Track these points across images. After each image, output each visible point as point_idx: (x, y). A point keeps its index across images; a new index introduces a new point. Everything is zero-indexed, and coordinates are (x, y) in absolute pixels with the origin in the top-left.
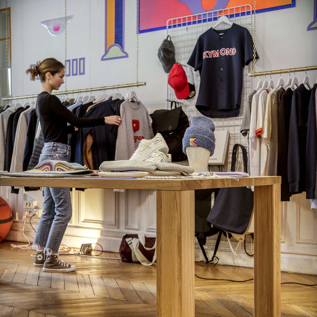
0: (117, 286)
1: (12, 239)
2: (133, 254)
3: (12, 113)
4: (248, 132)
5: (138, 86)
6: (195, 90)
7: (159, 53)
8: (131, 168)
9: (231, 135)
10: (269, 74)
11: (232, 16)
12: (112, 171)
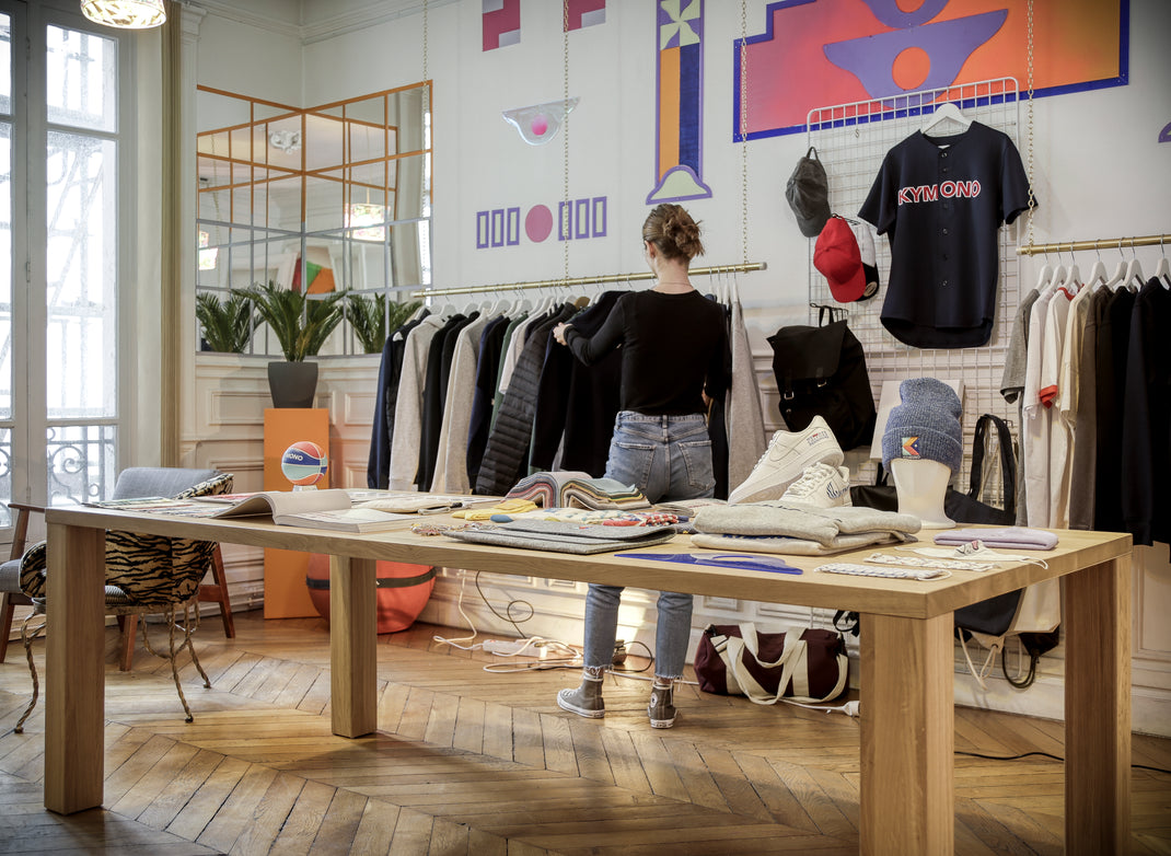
0: (703, 769)
1: (433, 619)
2: (728, 676)
3: (437, 330)
4: (1020, 393)
5: (747, 270)
6: (877, 280)
7: (789, 190)
8: (775, 529)
9: (967, 391)
10: (1068, 249)
11: (968, 104)
12: (726, 535)
